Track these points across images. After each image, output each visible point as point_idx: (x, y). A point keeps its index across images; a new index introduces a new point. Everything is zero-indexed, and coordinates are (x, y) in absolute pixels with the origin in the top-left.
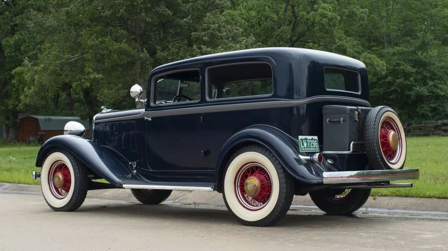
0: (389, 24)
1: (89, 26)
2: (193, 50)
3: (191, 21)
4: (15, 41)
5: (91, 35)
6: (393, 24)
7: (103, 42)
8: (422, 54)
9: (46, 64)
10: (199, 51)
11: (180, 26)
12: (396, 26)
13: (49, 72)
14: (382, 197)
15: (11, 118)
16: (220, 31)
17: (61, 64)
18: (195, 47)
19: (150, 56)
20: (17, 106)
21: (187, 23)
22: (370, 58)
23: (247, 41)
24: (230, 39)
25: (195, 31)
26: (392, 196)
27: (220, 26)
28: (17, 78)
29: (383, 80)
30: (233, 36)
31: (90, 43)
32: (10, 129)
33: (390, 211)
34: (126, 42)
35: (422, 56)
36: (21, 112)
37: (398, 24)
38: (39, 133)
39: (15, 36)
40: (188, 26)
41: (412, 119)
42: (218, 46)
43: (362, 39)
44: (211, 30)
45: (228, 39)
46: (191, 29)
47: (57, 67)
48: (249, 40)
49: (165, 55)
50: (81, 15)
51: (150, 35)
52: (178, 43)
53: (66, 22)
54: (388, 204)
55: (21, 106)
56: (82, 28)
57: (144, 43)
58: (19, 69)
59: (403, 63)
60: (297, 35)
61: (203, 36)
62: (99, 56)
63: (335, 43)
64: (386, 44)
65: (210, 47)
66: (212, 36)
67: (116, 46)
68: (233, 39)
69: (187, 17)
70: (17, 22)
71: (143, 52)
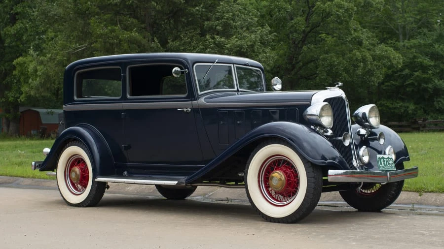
0: (406, 15)
1: (98, 14)
2: (206, 40)
3: (204, 10)
4: (17, 30)
5: (100, 23)
6: (409, 15)
7: (113, 31)
8: (439, 47)
9: (52, 54)
10: (213, 40)
11: (192, 15)
12: (412, 17)
13: (56, 62)
14: (429, 194)
15: (11, 111)
16: (233, 20)
17: (69, 53)
18: (208, 37)
19: (161, 45)
20: (19, 98)
21: (199, 12)
22: (386, 51)
23: (261, 31)
24: (245, 29)
25: (208, 20)
26: (439, 192)
27: (234, 15)
28: (18, 68)
29: (399, 73)
30: (247, 25)
31: (99, 31)
32: (11, 123)
33: (439, 208)
34: (136, 31)
35: (439, 49)
36: (23, 104)
37: (414, 16)
38: (41, 127)
39: (17, 25)
40: (200, 15)
41: (428, 114)
42: (232, 35)
43: (377, 31)
44: (225, 19)
45: (242, 28)
46: (204, 18)
47: (64, 56)
48: (264, 30)
49: (177, 45)
50: (89, 3)
51: (161, 24)
52: (190, 33)
53: (73, 10)
54: (436, 200)
55: (23, 98)
56: (89, 16)
57: (154, 33)
58: (20, 59)
59: (421, 56)
60: (310, 25)
61: (216, 26)
62: (108, 45)
63: (351, 34)
64: (401, 37)
65: (224, 36)
66: (226, 26)
67: (126, 35)
68: (248, 29)
69: (200, 5)
70: (19, 10)
71: (154, 41)
